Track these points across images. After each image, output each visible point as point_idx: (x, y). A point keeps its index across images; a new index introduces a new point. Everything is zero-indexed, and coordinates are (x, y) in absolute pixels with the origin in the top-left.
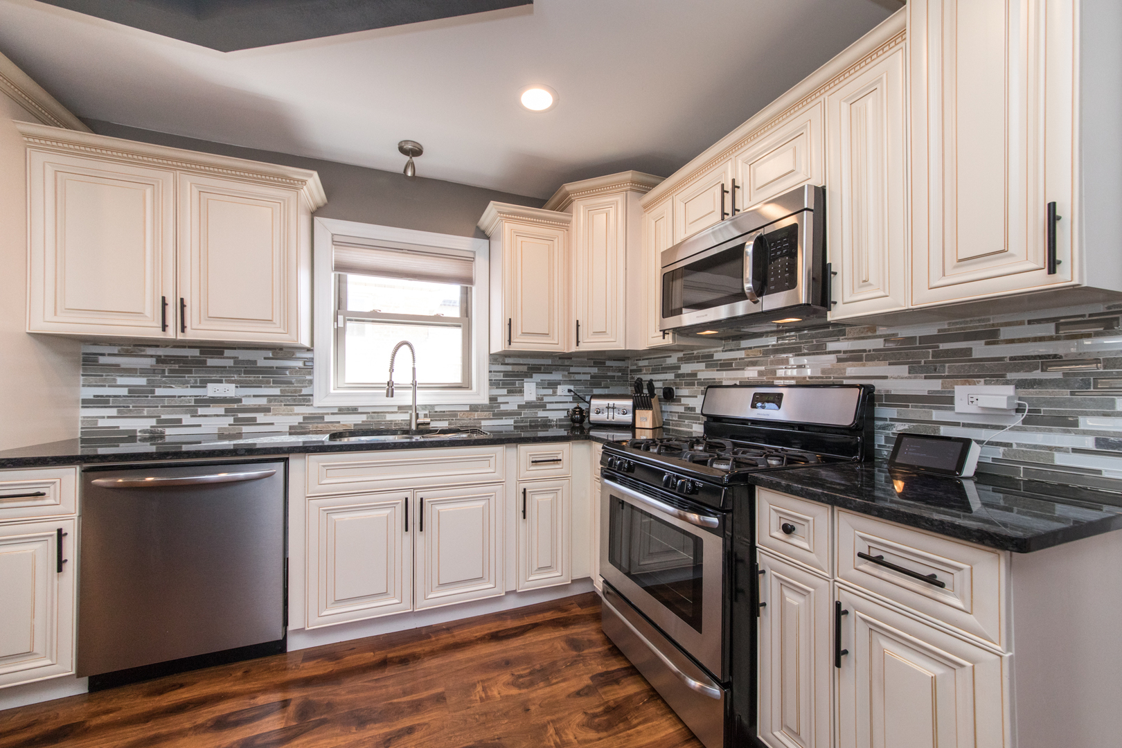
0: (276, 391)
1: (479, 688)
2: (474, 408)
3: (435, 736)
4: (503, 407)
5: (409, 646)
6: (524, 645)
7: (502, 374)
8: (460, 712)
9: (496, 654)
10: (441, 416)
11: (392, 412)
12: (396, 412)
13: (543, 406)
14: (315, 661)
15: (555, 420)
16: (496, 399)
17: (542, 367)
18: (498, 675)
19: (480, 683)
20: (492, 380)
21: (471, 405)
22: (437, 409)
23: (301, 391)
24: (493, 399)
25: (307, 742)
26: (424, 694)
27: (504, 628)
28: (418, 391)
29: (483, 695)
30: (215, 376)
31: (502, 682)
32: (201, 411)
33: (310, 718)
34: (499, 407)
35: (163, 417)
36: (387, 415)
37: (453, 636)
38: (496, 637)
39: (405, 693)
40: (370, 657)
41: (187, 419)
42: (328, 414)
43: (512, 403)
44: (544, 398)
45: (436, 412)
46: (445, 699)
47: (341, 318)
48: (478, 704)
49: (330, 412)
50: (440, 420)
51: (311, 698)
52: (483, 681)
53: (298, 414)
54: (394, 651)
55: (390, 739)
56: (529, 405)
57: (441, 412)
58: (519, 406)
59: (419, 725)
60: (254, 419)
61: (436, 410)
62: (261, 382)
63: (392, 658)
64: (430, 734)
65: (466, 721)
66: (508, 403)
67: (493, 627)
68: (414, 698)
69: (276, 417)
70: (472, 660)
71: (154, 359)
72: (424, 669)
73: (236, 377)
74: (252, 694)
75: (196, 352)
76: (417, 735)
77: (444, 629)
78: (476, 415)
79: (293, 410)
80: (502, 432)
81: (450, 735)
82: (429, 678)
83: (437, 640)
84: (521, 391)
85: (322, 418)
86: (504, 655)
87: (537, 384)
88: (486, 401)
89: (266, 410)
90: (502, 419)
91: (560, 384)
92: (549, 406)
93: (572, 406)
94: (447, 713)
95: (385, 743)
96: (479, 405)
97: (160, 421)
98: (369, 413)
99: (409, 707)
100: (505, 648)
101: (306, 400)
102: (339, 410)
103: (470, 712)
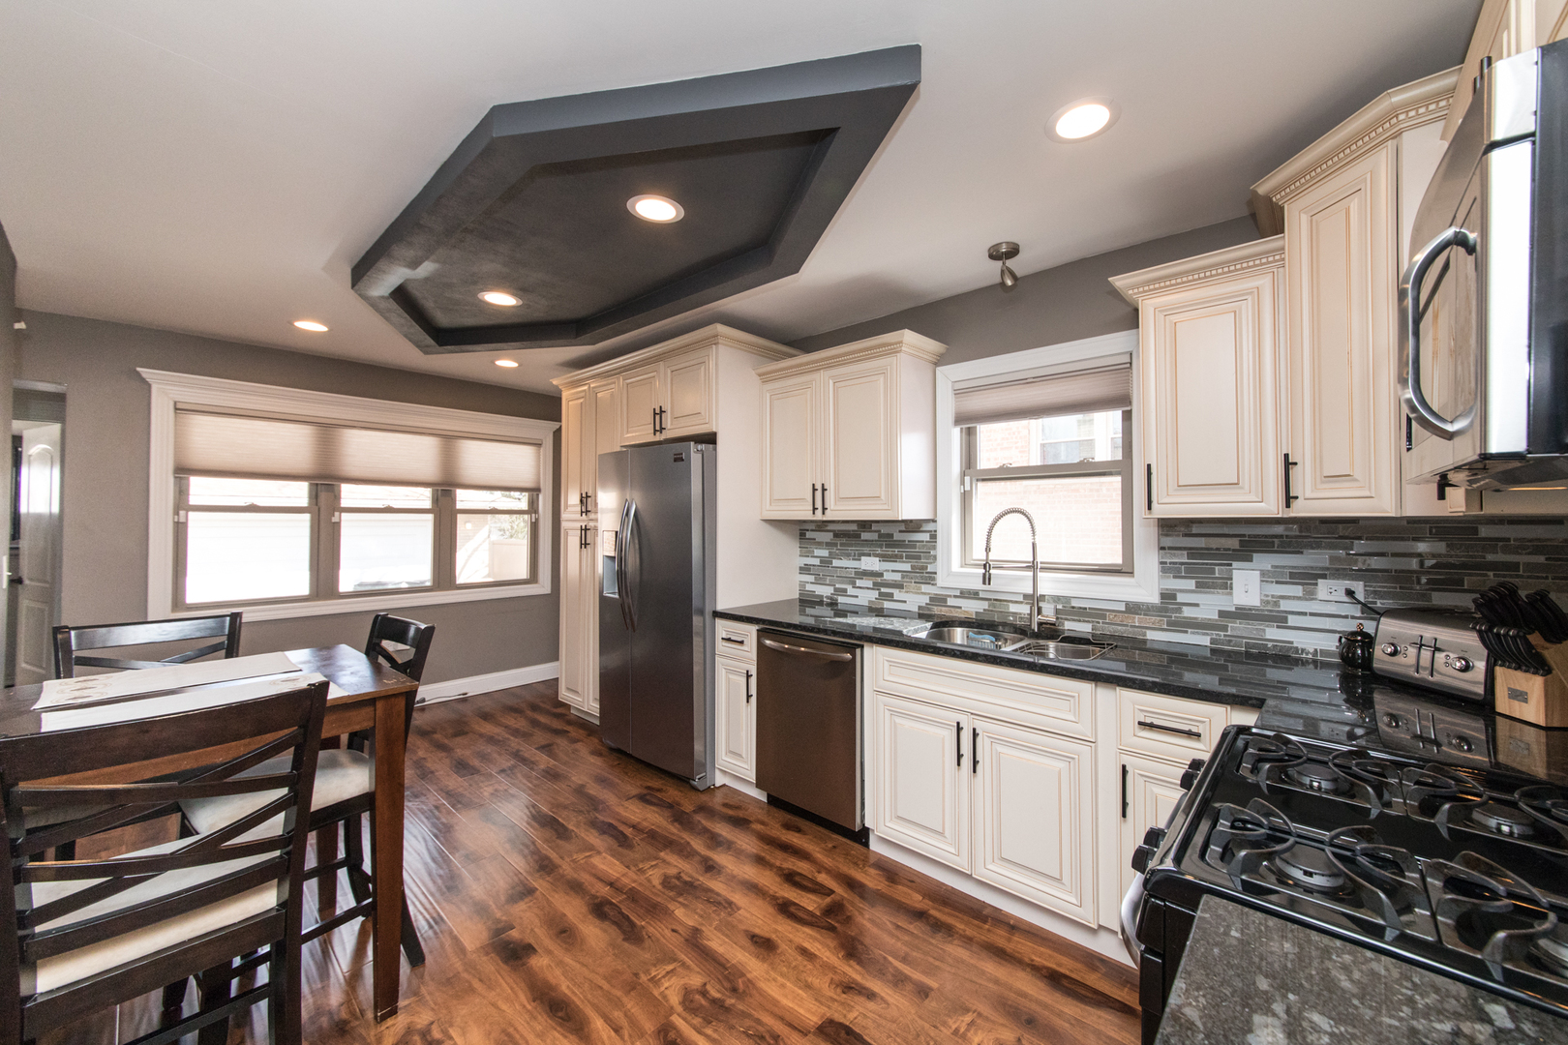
0: (907, 567)
1: (968, 1018)
2: (1133, 608)
3: (884, 1022)
4: (1187, 612)
5: (957, 917)
6: (1076, 1019)
7: (1185, 552)
8: (923, 1023)
9: (1031, 1000)
10: (1082, 614)
11: (1016, 602)
12: (1021, 602)
13: (1280, 620)
14: (877, 872)
15: (1312, 651)
16: (1173, 596)
17: (1276, 541)
18: (1002, 1025)
19: (975, 1014)
20: (1165, 563)
21: (1127, 604)
22: (1074, 603)
23: (927, 567)
24: (1168, 596)
25: (811, 935)
26: (917, 976)
27: (1079, 978)
28: (1040, 574)
29: (962, 1030)
30: (866, 550)
31: (998, 1036)
32: (858, 583)
33: (830, 918)
34: (1179, 611)
35: (837, 586)
36: (1011, 605)
37: (1009, 940)
38: (1055, 979)
39: (904, 960)
40: (916, 900)
41: (851, 590)
42: (950, 596)
43: (1207, 606)
44: (1282, 602)
45: (1073, 607)
46: (927, 996)
47: (967, 479)
48: (947, 1032)
49: (952, 594)
50: (1080, 621)
51: (845, 902)
52: (980, 1015)
53: (925, 594)
54: (940, 911)
55: (851, 988)
56: (1243, 614)
57: (1081, 608)
58: (1222, 614)
59: (882, 998)
60: (892, 595)
61: (1073, 605)
62: (896, 556)
63: (931, 916)
64: (880, 1016)
65: (918, 1036)
66: (1197, 605)
67: (1066, 966)
68: (906, 971)
69: (907, 595)
70: (997, 982)
71: (832, 534)
72: (944, 951)
73: (879, 551)
74: (821, 868)
75: (854, 527)
76: (871, 1005)
77: (1008, 924)
78: (1137, 620)
79: (920, 588)
80: (1187, 655)
81: (892, 1034)
82: (937, 963)
83: (989, 930)
84: (1226, 585)
85: (945, 601)
86: (1038, 1009)
87: (1263, 573)
88: (1155, 599)
89: (899, 586)
90: (1186, 632)
91: (1324, 577)
92: (1292, 620)
93: (1351, 626)
94: (913, 1011)
95: (846, 987)
96: (1143, 604)
97: (836, 590)
98: (990, 599)
99: (893, 975)
100: (1050, 1002)
101: (930, 579)
102: (961, 593)
103: (933, 1032)
